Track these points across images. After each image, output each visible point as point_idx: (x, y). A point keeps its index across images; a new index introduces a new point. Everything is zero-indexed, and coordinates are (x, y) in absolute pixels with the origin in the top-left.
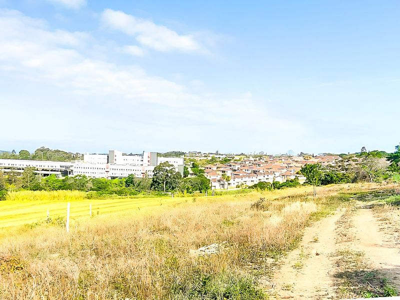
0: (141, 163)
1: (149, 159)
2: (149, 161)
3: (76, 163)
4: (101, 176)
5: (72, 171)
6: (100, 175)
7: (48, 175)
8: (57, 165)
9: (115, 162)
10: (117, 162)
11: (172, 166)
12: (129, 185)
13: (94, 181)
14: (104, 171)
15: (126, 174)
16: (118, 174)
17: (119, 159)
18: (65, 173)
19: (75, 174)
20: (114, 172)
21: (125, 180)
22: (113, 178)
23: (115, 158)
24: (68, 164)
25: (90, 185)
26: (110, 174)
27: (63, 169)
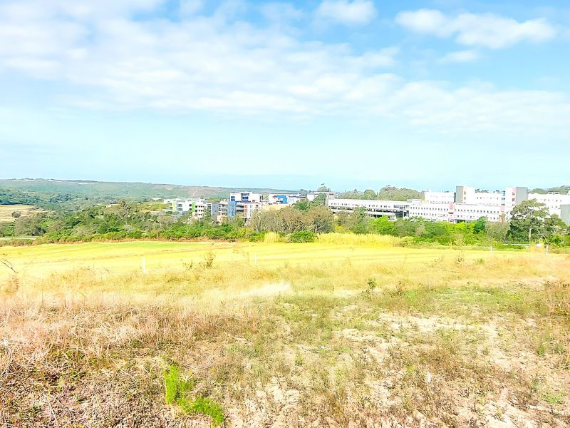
0: (503, 202)
1: (514, 197)
2: (513, 200)
3: (414, 203)
4: (442, 219)
5: (408, 211)
6: (441, 217)
7: (379, 216)
8: (390, 205)
9: (464, 201)
10: (467, 201)
11: (542, 205)
12: (478, 232)
13: (428, 224)
14: (446, 213)
15: (476, 217)
16: (465, 216)
17: (470, 196)
18: (400, 214)
19: (411, 216)
20: (460, 214)
21: (474, 225)
22: (459, 221)
23: (464, 196)
24: (403, 204)
25: (421, 229)
26: (454, 217)
27: (398, 209)
